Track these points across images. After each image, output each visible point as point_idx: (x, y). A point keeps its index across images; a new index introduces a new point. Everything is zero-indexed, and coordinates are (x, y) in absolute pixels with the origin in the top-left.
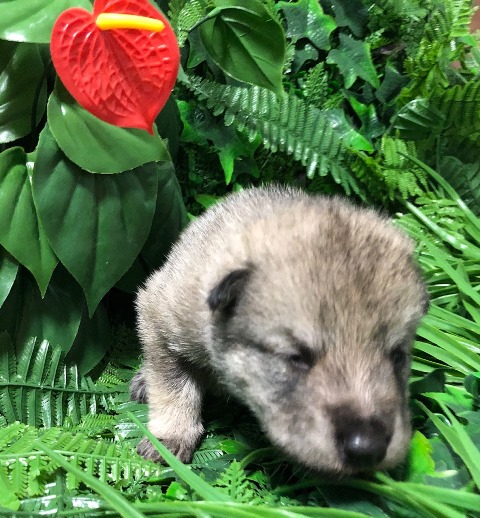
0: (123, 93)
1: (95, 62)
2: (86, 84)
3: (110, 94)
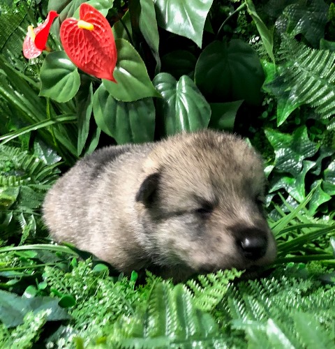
0: (97, 61)
1: (81, 45)
2: (77, 56)
3: (89, 61)
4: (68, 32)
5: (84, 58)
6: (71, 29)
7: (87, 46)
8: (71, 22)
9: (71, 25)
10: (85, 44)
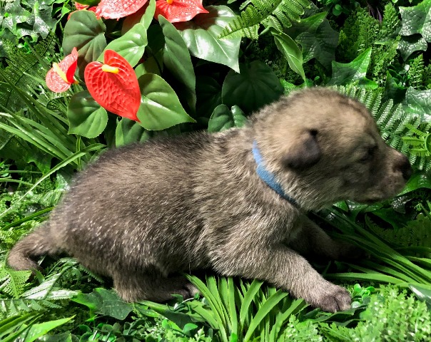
4: (93, 74)
5: (108, 98)
6: (96, 71)
7: (111, 87)
8: (96, 66)
9: (96, 68)
10: (108, 86)
